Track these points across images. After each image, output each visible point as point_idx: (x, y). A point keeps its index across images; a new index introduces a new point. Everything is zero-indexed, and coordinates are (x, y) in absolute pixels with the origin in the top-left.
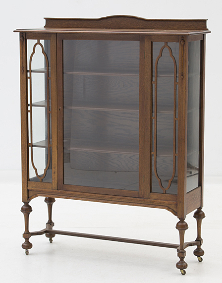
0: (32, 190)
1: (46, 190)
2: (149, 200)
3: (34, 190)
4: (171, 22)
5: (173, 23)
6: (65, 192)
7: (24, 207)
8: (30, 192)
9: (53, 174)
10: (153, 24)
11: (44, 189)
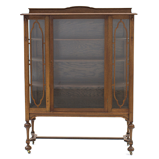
0: (32, 114)
1: (42, 112)
2: (111, 113)
3: (33, 113)
4: (111, 10)
5: (112, 10)
6: (55, 112)
7: (26, 124)
8: (30, 115)
9: (47, 102)
10: (99, 11)
11: (40, 112)
